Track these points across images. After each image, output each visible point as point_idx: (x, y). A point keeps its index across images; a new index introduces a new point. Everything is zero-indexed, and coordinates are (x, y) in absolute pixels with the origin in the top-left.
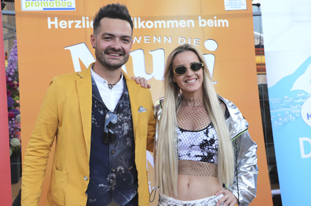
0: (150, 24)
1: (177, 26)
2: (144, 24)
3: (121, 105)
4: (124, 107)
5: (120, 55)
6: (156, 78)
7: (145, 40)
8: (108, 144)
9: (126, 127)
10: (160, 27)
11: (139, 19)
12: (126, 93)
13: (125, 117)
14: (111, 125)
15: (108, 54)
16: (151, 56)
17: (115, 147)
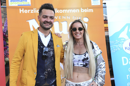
0: (61, 11)
1: (72, 12)
2: (59, 11)
3: (50, 44)
4: (51, 45)
5: (50, 24)
6: (64, 33)
7: (59, 18)
8: (44, 60)
9: (52, 53)
10: (65, 12)
11: (57, 9)
12: (52, 39)
13: (51, 49)
15: (45, 23)
16: (62, 24)
17: (47, 61)
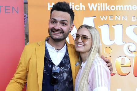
0: (113, 8)
1: (131, 9)
3: (64, 62)
4: (65, 63)
5: (61, 33)
7: (110, 18)
9: (65, 75)
10: (120, 9)
11: (106, 4)
12: (67, 55)
14: (56, 74)
17: (58, 87)
